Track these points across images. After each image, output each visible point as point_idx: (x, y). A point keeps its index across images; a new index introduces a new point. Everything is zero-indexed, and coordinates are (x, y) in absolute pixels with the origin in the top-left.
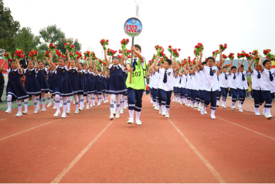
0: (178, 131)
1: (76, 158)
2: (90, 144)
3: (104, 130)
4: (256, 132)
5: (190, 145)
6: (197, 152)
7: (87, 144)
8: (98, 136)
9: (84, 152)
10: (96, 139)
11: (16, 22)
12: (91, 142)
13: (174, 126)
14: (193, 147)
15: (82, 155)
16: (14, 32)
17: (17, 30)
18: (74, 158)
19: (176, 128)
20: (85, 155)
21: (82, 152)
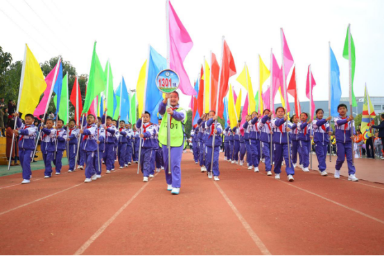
0: (230, 203)
1: (82, 247)
2: (104, 227)
3: (126, 205)
4: (335, 202)
5: (243, 223)
6: (252, 234)
7: (100, 226)
8: (117, 213)
9: (94, 238)
10: (113, 219)
11: (6, 53)
12: (106, 223)
13: (224, 196)
14: (247, 227)
15: (92, 242)
16: (3, 67)
17: (7, 64)
18: (80, 247)
19: (227, 199)
20: (95, 242)
21: (91, 238)
